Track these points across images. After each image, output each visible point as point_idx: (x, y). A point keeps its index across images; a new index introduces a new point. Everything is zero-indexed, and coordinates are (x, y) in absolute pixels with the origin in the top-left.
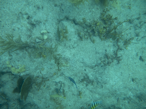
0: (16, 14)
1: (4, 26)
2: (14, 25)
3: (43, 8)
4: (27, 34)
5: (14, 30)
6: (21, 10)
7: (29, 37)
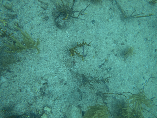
0: (37, 77)
1: (14, 82)
2: (25, 86)
3: (65, 84)
4: (29, 101)
5: (21, 90)
6: (45, 75)
7: (28, 107)
